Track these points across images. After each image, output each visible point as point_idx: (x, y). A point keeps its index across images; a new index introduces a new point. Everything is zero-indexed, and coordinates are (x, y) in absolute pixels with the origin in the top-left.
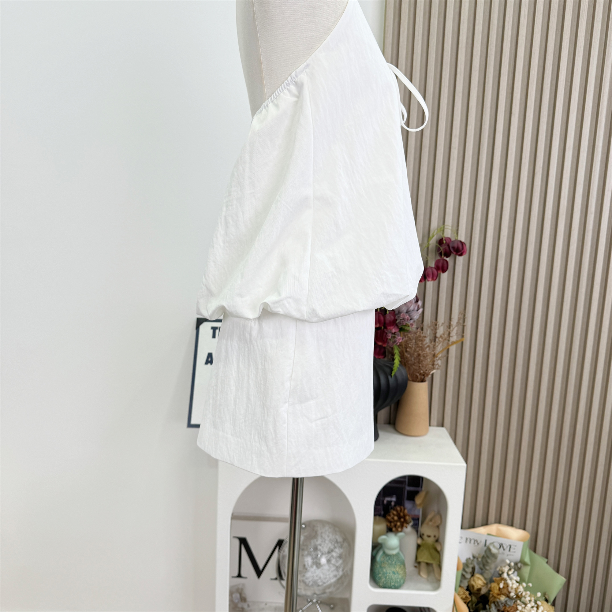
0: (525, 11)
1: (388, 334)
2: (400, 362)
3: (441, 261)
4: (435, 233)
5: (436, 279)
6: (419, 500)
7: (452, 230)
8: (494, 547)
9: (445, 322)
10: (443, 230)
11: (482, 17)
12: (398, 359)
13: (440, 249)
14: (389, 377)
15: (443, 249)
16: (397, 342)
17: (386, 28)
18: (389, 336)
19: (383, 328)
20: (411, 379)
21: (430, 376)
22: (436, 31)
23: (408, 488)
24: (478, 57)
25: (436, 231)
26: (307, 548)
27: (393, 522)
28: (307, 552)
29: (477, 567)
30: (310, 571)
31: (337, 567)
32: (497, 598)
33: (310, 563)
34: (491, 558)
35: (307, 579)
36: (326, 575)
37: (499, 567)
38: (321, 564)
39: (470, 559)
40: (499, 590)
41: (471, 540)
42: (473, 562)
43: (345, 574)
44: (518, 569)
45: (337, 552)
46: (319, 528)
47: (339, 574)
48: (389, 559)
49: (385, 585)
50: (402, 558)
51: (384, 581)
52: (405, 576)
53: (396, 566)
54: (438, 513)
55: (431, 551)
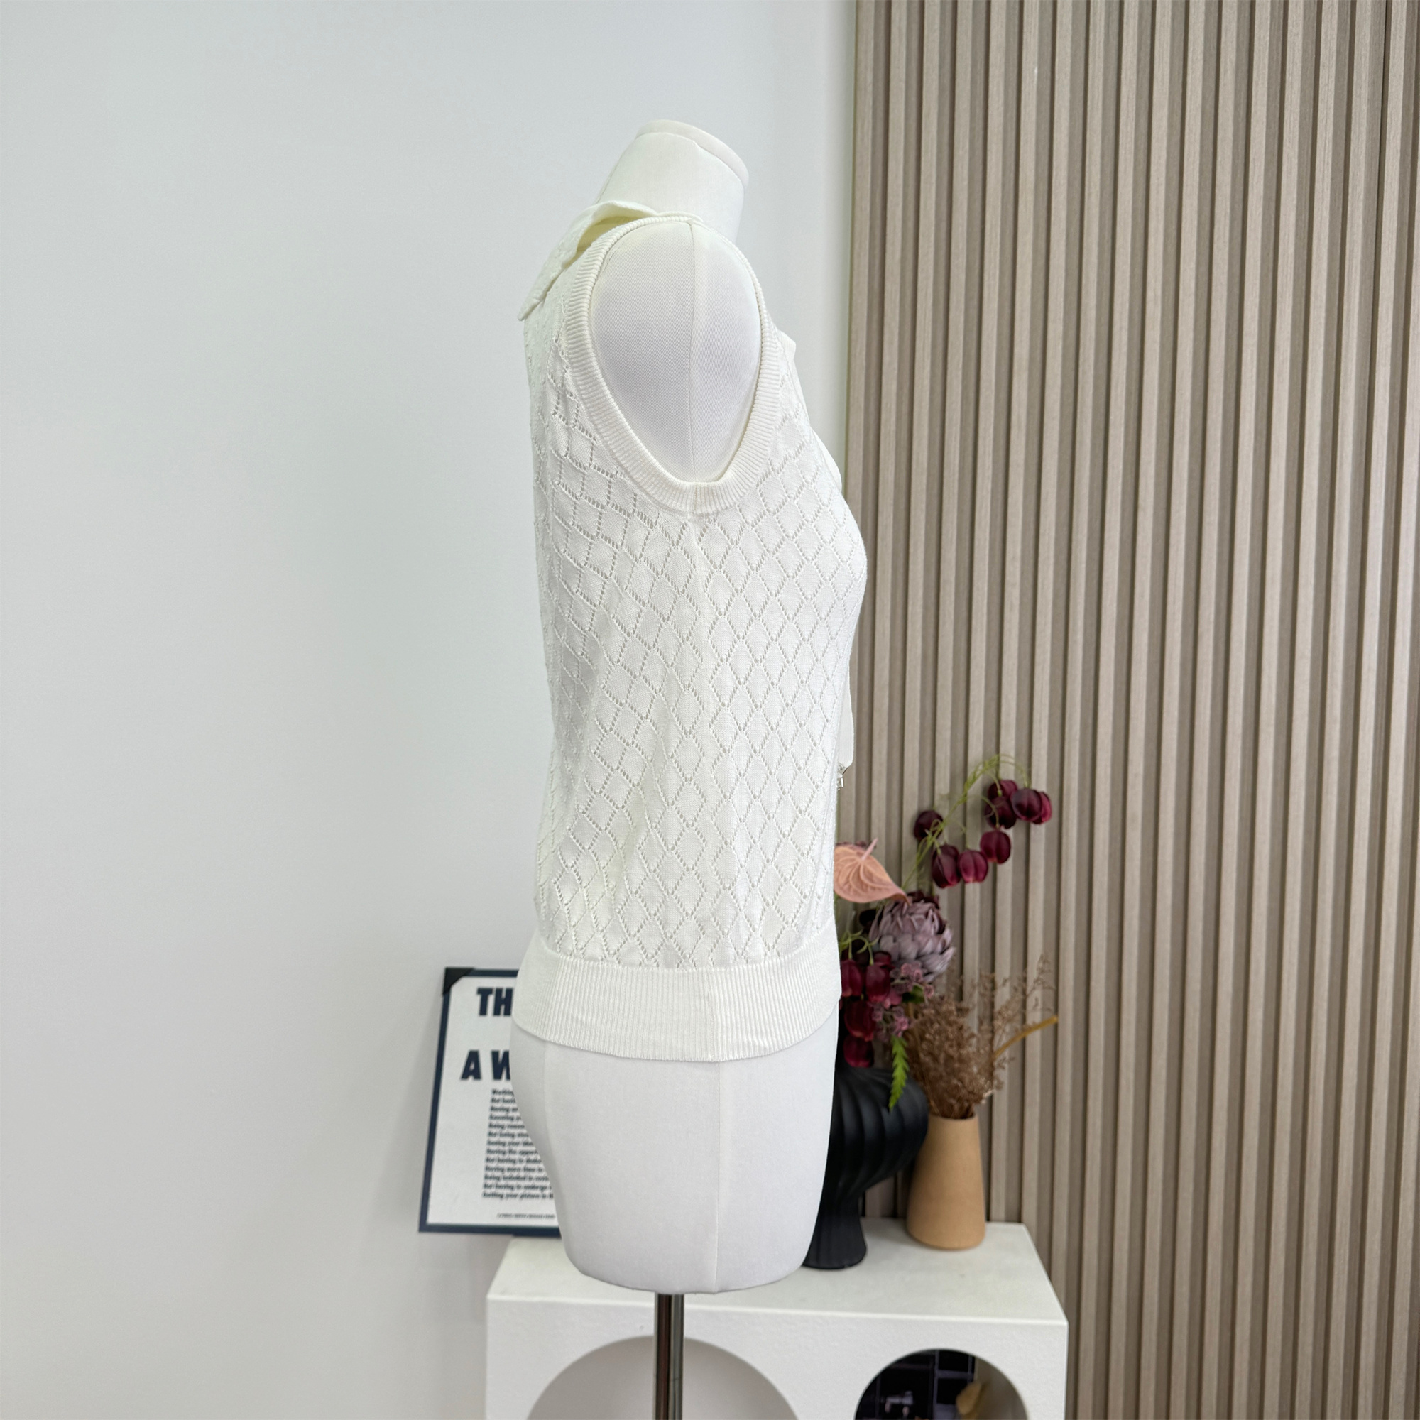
0: (1154, 290)
1: (875, 1012)
2: (907, 1073)
3: (995, 837)
4: (978, 772)
5: (984, 879)
6: (965, 1404)
7: (1016, 765)
9: (1011, 978)
10: (998, 766)
11: (1062, 304)
12: (905, 1069)
13: (991, 809)
14: (884, 1112)
15: (997, 809)
16: (897, 1030)
17: (853, 336)
18: (879, 1016)
19: (862, 997)
20: (937, 1111)
21: (984, 1102)
22: (962, 338)
23: (939, 1374)
24: (1058, 390)
25: (981, 767)
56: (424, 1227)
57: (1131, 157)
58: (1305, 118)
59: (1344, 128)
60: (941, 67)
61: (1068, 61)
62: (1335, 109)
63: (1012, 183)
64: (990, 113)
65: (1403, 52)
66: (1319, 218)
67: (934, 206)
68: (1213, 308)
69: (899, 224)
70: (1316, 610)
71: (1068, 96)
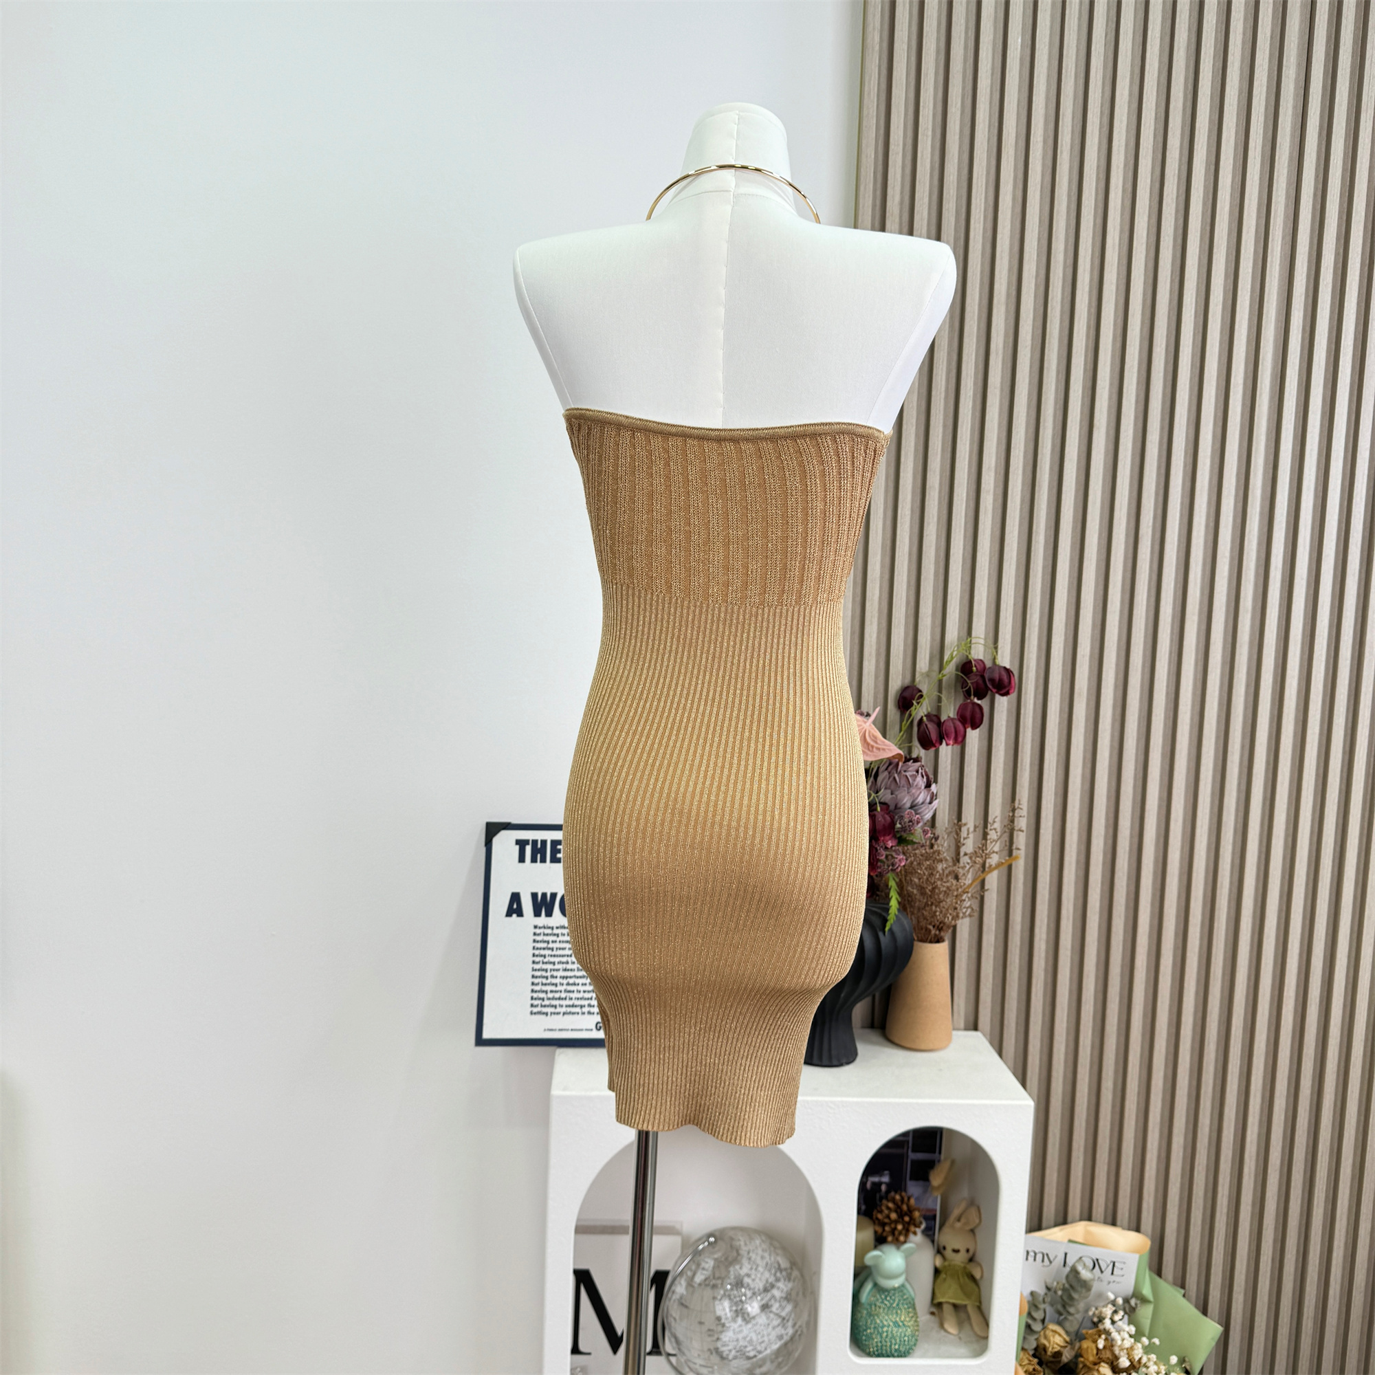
1: (879, 852)
2: (899, 903)
3: (970, 706)
4: (955, 653)
5: (957, 741)
6: (937, 1179)
7: (985, 645)
8: (1084, 1265)
10: (970, 647)
12: (897, 899)
13: (966, 683)
14: (881, 934)
15: (972, 683)
16: (897, 865)
18: (882, 856)
23: (913, 1156)
26: (722, 1284)
27: (890, 1224)
28: (722, 1292)
29: (1049, 1310)
30: (732, 1328)
31: (784, 1319)
32: (1093, 1369)
33: (729, 1315)
34: (1079, 1289)
35: (724, 1346)
36: (763, 1336)
37: (1093, 1309)
38: (751, 1315)
39: (1039, 1295)
40: (1097, 1354)
41: (1035, 1254)
42: (1046, 1300)
43: (799, 1333)
44: (1130, 1311)
45: (782, 1288)
46: (742, 1243)
47: (787, 1334)
48: (886, 1297)
49: (880, 1351)
50: (910, 1295)
51: (877, 1342)
52: (918, 1330)
53: (899, 1312)
54: (972, 1203)
55: (961, 1279)
56: (480, 1041)
61: (1048, 32)
71: (1045, 64)
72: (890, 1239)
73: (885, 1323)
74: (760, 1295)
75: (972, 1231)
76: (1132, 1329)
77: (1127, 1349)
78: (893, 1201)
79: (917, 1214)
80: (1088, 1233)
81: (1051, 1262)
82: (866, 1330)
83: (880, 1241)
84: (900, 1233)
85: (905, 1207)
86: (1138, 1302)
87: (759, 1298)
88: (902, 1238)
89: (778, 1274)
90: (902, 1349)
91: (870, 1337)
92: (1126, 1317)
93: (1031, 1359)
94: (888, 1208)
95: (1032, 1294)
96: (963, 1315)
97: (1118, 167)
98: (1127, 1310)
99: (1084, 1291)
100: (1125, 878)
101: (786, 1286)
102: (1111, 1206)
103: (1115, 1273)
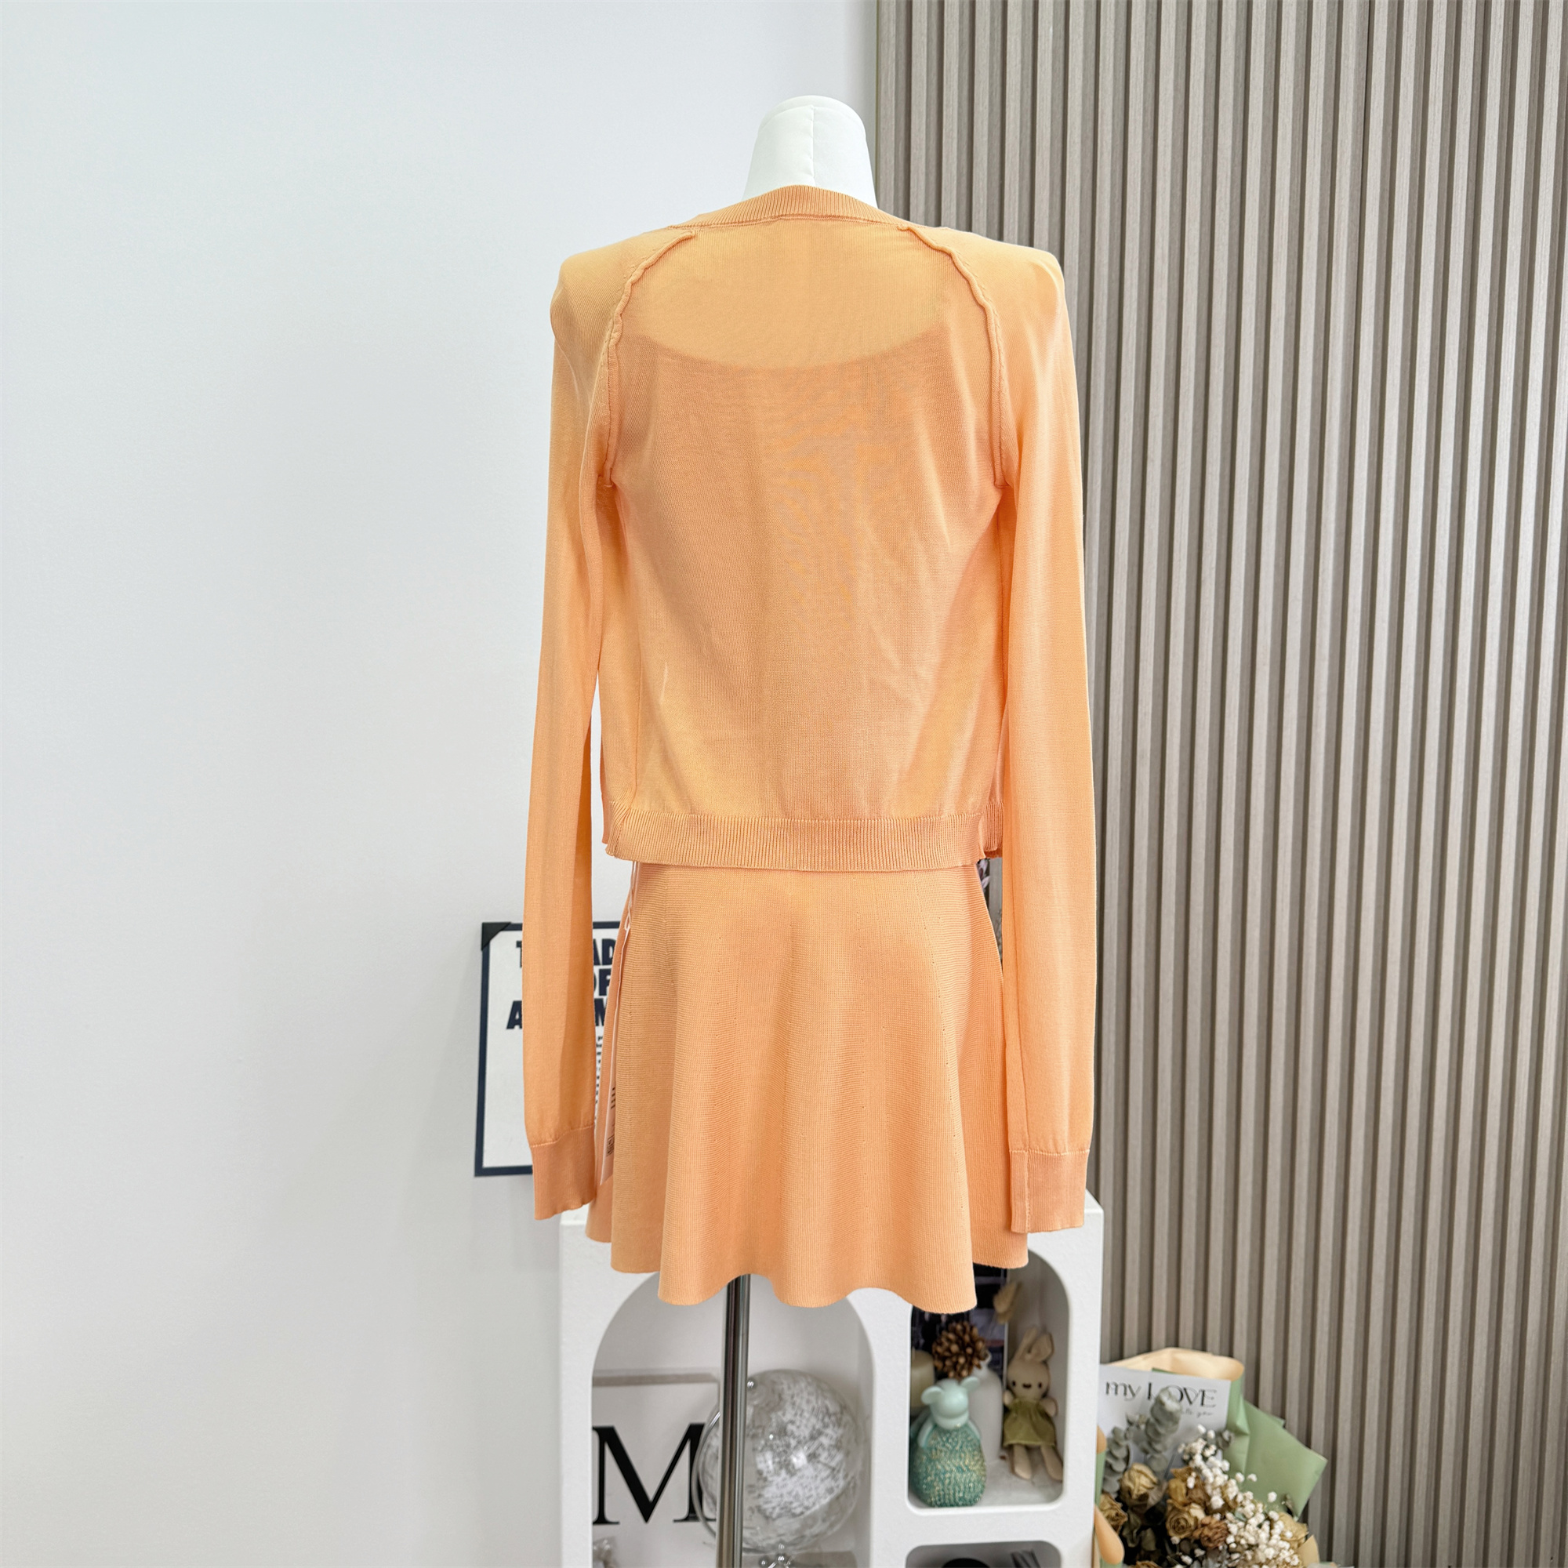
0: (1162, 248)
6: (1001, 1304)
8: (1170, 1396)
11: (1077, 261)
26: (763, 1433)
27: (950, 1358)
28: (763, 1442)
29: (1134, 1450)
30: (775, 1483)
31: (834, 1469)
32: (1183, 1512)
33: (771, 1467)
34: (1164, 1421)
35: (766, 1503)
36: (810, 1490)
37: (1183, 1446)
38: (797, 1467)
39: (1120, 1430)
40: (1187, 1494)
41: (1117, 1386)
42: (1128, 1435)
43: (852, 1485)
44: (1224, 1446)
45: (831, 1435)
46: (785, 1387)
47: (838, 1487)
48: (948, 1440)
49: (942, 1501)
50: (975, 1436)
51: (938, 1491)
52: (985, 1476)
53: (963, 1455)
54: (1044, 1331)
55: (1034, 1419)
56: (481, 1171)
57: (1140, 118)
58: (1298, 85)
59: (1333, 96)
60: (961, 22)
61: (1082, 21)
62: (1325, 78)
63: (1028, 141)
64: (1008, 70)
65: (1386, 26)
66: (1311, 183)
67: (955, 159)
68: (1215, 267)
69: (922, 178)
70: (1307, 556)
71: (1081, 57)
72: (951, 1374)
73: (948, 1468)
74: (806, 1443)
75: (1045, 1363)
76: (1226, 1465)
77: (1221, 1487)
78: (954, 1331)
79: (980, 1345)
80: (1175, 1361)
81: (1134, 1395)
82: (926, 1478)
83: (940, 1376)
84: (963, 1368)
85: (967, 1338)
86: (1232, 1435)
87: (806, 1448)
88: (965, 1373)
89: (827, 1420)
90: (967, 1497)
91: (930, 1486)
92: (1220, 1453)
93: (1114, 1503)
94: (949, 1340)
95: (1115, 1431)
96: (1036, 1457)
97: (1164, 169)
98: (1220, 1444)
99: (1170, 1424)
100: (1200, 959)
101: (836, 1433)
102: (1200, 1329)
103: (1205, 1402)
